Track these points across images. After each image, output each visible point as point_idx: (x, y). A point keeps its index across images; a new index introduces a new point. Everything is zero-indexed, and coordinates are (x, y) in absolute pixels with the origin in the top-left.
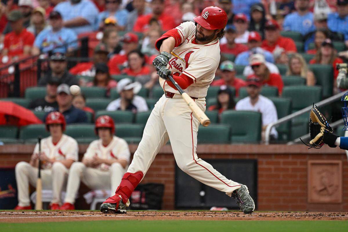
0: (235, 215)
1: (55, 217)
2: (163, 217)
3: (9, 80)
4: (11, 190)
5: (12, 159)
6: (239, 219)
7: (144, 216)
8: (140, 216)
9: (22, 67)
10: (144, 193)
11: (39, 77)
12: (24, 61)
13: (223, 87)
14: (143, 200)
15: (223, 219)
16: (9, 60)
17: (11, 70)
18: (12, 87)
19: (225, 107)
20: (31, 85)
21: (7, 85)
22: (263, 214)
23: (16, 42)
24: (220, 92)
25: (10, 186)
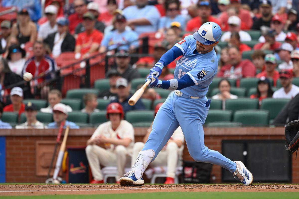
0: (270, 187)
1: (117, 189)
2: (209, 189)
3: (81, 73)
4: (82, 167)
5: (83, 140)
6: (273, 191)
7: (192, 188)
8: (189, 188)
9: (92, 62)
10: (196, 169)
11: (106, 71)
12: (94, 57)
13: (263, 78)
14: (195, 175)
15: (259, 191)
16: (81, 57)
17: (83, 65)
18: (83, 79)
19: (263, 95)
20: (100, 77)
21: (79, 77)
22: (294, 186)
23: (87, 41)
24: (260, 82)
25: (81, 163)
